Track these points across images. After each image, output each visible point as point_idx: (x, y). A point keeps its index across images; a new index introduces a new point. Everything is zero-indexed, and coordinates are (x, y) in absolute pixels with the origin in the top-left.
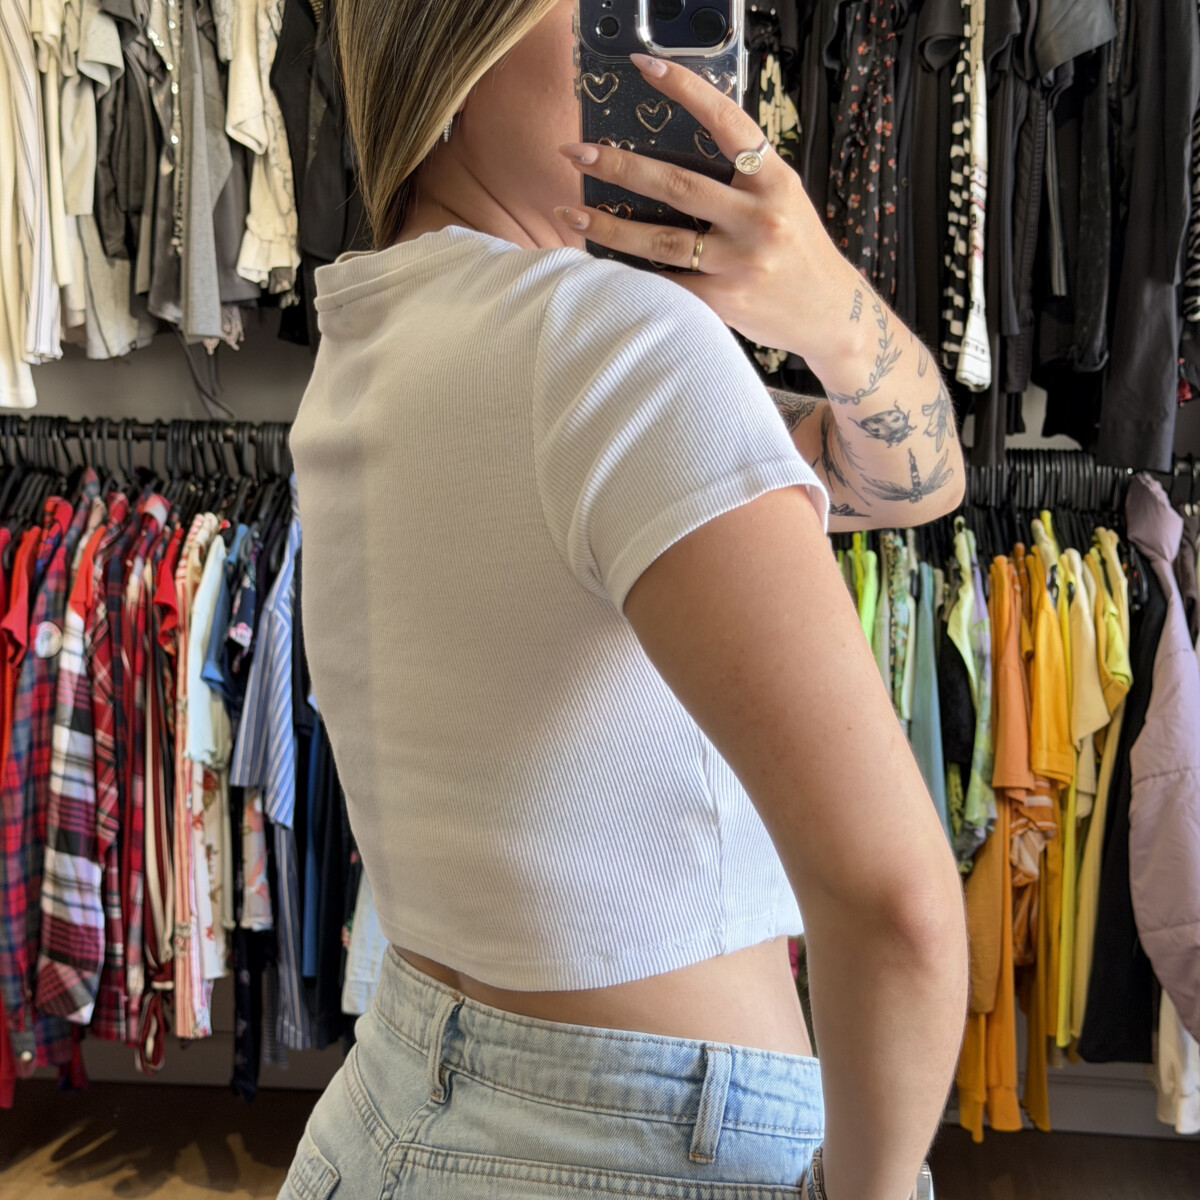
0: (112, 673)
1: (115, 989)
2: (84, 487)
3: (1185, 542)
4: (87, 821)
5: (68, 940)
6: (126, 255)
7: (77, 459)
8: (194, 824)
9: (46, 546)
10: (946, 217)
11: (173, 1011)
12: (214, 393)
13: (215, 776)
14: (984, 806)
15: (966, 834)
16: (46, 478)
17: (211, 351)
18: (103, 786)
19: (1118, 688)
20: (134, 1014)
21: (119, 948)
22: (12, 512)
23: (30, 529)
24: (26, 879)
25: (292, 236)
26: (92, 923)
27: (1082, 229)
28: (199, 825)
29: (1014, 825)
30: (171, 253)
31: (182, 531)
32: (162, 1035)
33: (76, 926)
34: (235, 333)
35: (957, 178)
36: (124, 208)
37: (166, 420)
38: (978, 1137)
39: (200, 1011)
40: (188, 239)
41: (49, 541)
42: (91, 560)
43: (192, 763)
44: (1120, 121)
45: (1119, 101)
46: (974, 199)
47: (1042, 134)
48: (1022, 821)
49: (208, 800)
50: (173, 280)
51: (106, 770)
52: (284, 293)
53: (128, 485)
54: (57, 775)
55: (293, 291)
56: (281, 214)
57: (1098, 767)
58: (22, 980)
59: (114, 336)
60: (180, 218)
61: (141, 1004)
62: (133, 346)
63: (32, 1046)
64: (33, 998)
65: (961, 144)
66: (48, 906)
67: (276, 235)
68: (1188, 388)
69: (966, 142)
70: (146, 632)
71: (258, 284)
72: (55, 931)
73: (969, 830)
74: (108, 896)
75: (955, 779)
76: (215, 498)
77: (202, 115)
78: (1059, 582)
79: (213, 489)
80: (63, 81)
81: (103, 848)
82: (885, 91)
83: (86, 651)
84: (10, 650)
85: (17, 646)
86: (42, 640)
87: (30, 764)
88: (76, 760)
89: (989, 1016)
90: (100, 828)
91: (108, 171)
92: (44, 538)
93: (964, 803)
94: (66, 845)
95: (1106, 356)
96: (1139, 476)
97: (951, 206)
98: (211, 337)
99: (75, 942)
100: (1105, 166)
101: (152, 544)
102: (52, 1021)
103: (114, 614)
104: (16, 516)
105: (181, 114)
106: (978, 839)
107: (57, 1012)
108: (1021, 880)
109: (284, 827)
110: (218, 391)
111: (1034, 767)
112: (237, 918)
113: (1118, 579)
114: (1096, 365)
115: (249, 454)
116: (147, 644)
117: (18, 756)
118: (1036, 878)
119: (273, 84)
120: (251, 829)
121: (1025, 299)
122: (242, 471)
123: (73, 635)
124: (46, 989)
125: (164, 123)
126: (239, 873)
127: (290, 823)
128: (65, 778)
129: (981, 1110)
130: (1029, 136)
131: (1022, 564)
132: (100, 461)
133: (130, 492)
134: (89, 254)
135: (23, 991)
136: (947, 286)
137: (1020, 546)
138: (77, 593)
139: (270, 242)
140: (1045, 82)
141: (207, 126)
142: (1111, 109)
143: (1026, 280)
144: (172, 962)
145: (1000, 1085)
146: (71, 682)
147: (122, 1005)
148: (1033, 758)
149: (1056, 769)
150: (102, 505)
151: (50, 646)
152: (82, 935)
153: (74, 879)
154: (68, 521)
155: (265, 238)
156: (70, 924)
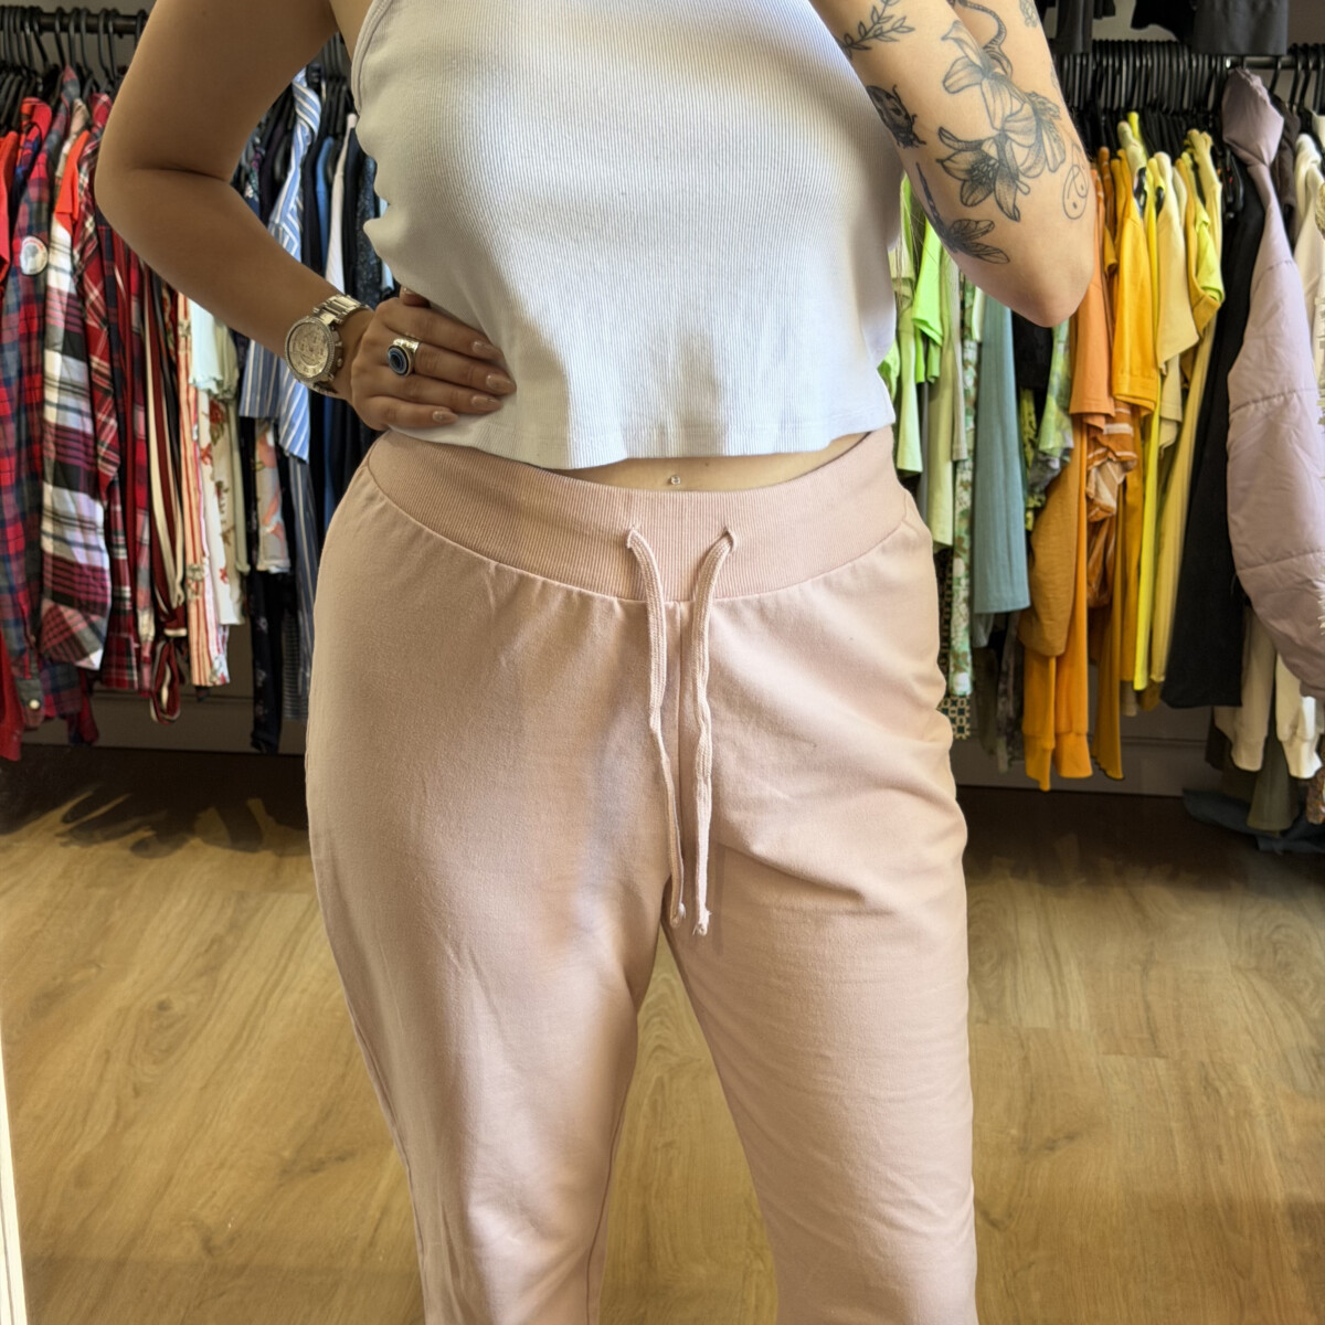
0: (104, 292)
1: (125, 635)
2: (62, 87)
3: (1285, 143)
4: (86, 454)
5: (73, 581)
7: (54, 58)
8: (202, 458)
9: (25, 152)
11: (188, 661)
13: (222, 408)
14: (1059, 434)
15: (1039, 465)
16: (19, 77)
18: (101, 417)
19: (1208, 304)
20: (146, 661)
21: (127, 591)
23: (5, 135)
24: (23, 515)
26: (98, 563)
28: (207, 460)
29: (1091, 456)
32: (176, 684)
33: (80, 566)
38: (1046, 786)
39: (216, 658)
41: (29, 145)
42: (75, 166)
43: (197, 390)
48: (1100, 451)
49: (216, 435)
51: (102, 403)
53: (111, 87)
54: (51, 404)
57: (1185, 393)
58: (25, 624)
61: (153, 652)
63: (40, 694)
64: (38, 643)
66: (48, 545)
72: (58, 572)
73: (1043, 460)
74: (114, 537)
75: (1029, 407)
78: (1147, 187)
81: (104, 484)
83: (74, 269)
86: (26, 259)
87: (20, 392)
88: (70, 388)
89: (1059, 659)
90: (100, 462)
92: (22, 143)
93: (1038, 433)
94: (65, 480)
96: (1238, 69)
99: (80, 583)
102: (59, 669)
103: (103, 228)
106: (1053, 470)
107: (64, 658)
108: (1098, 515)
109: (301, 461)
111: (1115, 392)
112: (251, 561)
113: (1212, 183)
117: (7, 382)
118: (1114, 513)
120: (264, 467)
123: (58, 250)
124: (51, 635)
126: (254, 514)
127: (305, 456)
128: (60, 407)
129: (1049, 757)
131: (1107, 170)
132: (79, 59)
135: (26, 634)
137: (1105, 150)
138: (63, 204)
144: (185, 606)
145: (1070, 732)
146: (61, 302)
147: (133, 652)
148: (1114, 382)
149: (1138, 394)
150: (84, 107)
151: (35, 262)
152: (88, 577)
153: (76, 517)
154: (47, 124)
156: (73, 565)
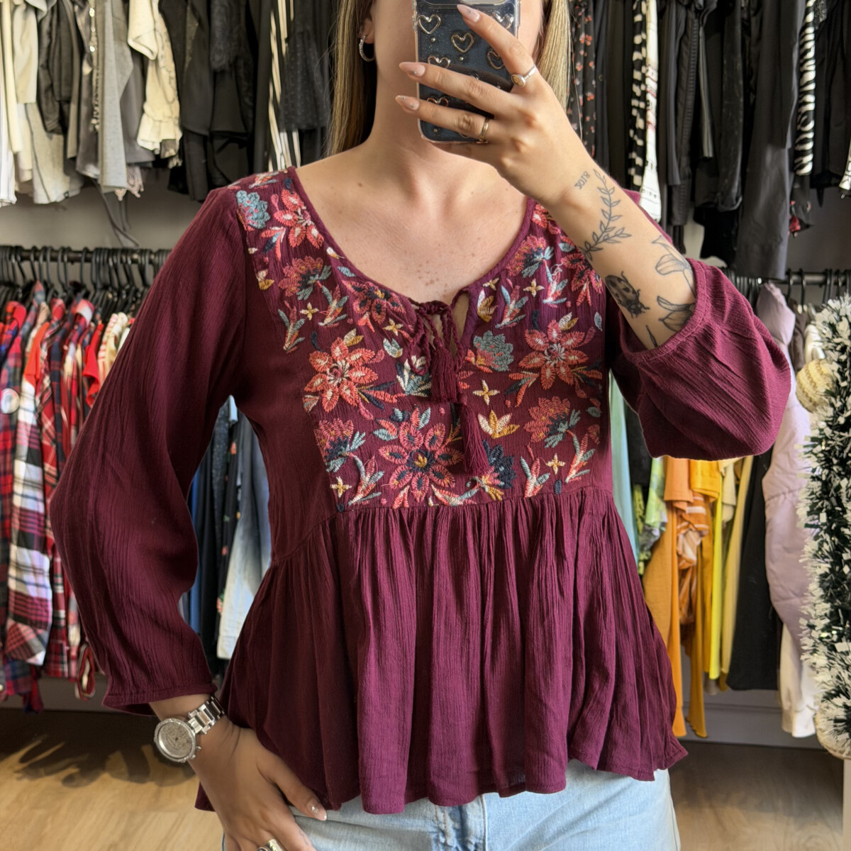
0: (54, 424)
1: (60, 642)
2: (34, 295)
3: (797, 331)
4: (39, 525)
5: (25, 606)
6: (61, 131)
7: (29, 276)
9: (7, 336)
10: (630, 102)
12: (124, 229)
14: (658, 514)
15: (646, 533)
16: (8, 289)
17: (120, 198)
20: (73, 658)
21: (62, 613)
25: (176, 118)
26: (42, 596)
27: (724, 110)
29: (679, 527)
30: (91, 129)
31: (103, 326)
32: (93, 674)
33: (32, 598)
34: (137, 184)
35: (637, 75)
36: (58, 98)
37: (91, 248)
40: (102, 119)
41: (10, 332)
42: (39, 345)
44: (750, 35)
45: (749, 20)
46: (648, 89)
47: (695, 44)
48: (685, 524)
50: (93, 149)
51: (51, 490)
52: (171, 157)
53: (65, 294)
54: (17, 494)
55: (177, 156)
56: (168, 103)
57: (737, 487)
59: (53, 187)
60: (97, 105)
61: (78, 652)
62: (67, 195)
63: (3, 681)
64: (3, 648)
65: (640, 51)
66: (12, 584)
67: (164, 116)
68: (798, 222)
69: (643, 50)
70: (78, 396)
71: (153, 151)
72: (18, 602)
73: (648, 530)
74: (55, 578)
75: (639, 495)
76: (126, 303)
77: (111, 31)
79: (124, 297)
80: (15, 7)
81: (49, 545)
82: (586, 13)
83: (36, 409)
86: (6, 401)
88: (30, 483)
90: (47, 531)
91: (46, 72)
92: (6, 330)
93: (645, 512)
94: (25, 542)
95: (740, 200)
96: (766, 285)
97: (633, 95)
98: (120, 188)
99: (32, 609)
100: (739, 66)
101: (81, 334)
102: (17, 664)
103: (55, 383)
105: (96, 31)
106: (655, 536)
107: (20, 657)
108: (685, 565)
110: (127, 227)
111: (693, 486)
114: (733, 205)
115: (149, 271)
116: (79, 405)
118: (695, 563)
119: (161, 10)
121: (685, 160)
122: (145, 284)
123: (27, 398)
124: (12, 642)
125: (85, 37)
128: (23, 496)
130: (687, 45)
132: (45, 277)
133: (66, 299)
134: (34, 131)
136: (631, 152)
138: (29, 368)
139: (161, 121)
140: (697, 6)
141: (115, 39)
142: (743, 25)
143: (685, 146)
146: (27, 430)
147: (65, 653)
148: (692, 480)
149: (708, 487)
150: (47, 308)
151: (10, 406)
152: (37, 604)
153: (31, 566)
154: (23, 318)
155: (156, 119)
156: (27, 597)
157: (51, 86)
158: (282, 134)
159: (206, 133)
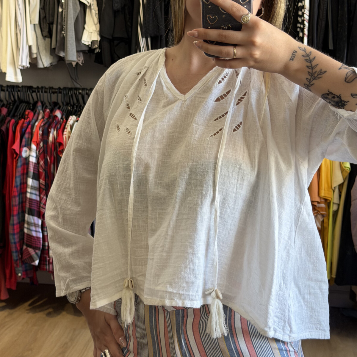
0: (44, 163)
1: (45, 256)
2: (37, 107)
4: (37, 206)
5: (31, 241)
6: (49, 37)
7: (35, 99)
9: (25, 125)
10: (297, 25)
12: (76, 79)
17: (74, 66)
18: (42, 196)
19: (346, 171)
20: (51, 263)
21: (47, 244)
22: (16, 115)
23: (21, 120)
24: (19, 223)
25: (98, 31)
26: (39, 236)
30: (62, 36)
31: (66, 120)
33: (34, 237)
34: (81, 60)
35: (300, 13)
36: (48, 22)
37: (62, 87)
40: (67, 31)
41: (26, 123)
42: (38, 128)
46: (305, 19)
48: (316, 211)
50: (62, 44)
51: (43, 191)
52: (96, 48)
53: (50, 107)
54: (28, 192)
55: (98, 48)
56: (95, 25)
57: (340, 196)
58: (18, 252)
59: (45, 61)
60: (64, 25)
62: (51, 64)
63: (21, 271)
64: (22, 258)
65: (302, 2)
66: (26, 231)
67: (93, 31)
70: (55, 150)
71: (88, 46)
72: (28, 238)
74: (44, 229)
76: (76, 111)
79: (75, 108)
81: (42, 214)
83: (37, 156)
84: (15, 156)
85: (17, 154)
86: (24, 153)
87: (20, 189)
88: (34, 188)
90: (41, 208)
91: (43, 11)
92: (25, 122)
94: (31, 213)
97: (298, 22)
98: (74, 61)
99: (34, 241)
101: (57, 124)
102: (27, 265)
103: (45, 145)
104: (17, 116)
107: (28, 262)
111: (320, 195)
115: (86, 98)
116: (55, 154)
117: (17, 186)
118: (320, 229)
122: (84, 103)
123: (33, 151)
124: (25, 255)
128: (31, 193)
132: (42, 100)
133: (51, 109)
134: (38, 36)
135: (18, 255)
138: (34, 139)
139: (91, 33)
143: (321, 45)
146: (33, 165)
147: (47, 261)
148: (320, 193)
149: (327, 195)
150: (42, 113)
151: (26, 154)
152: (36, 240)
153: (33, 223)
154: (32, 117)
155: (90, 31)
156: (32, 236)
157: (45, 17)
158: (143, 39)
159: (111, 38)
